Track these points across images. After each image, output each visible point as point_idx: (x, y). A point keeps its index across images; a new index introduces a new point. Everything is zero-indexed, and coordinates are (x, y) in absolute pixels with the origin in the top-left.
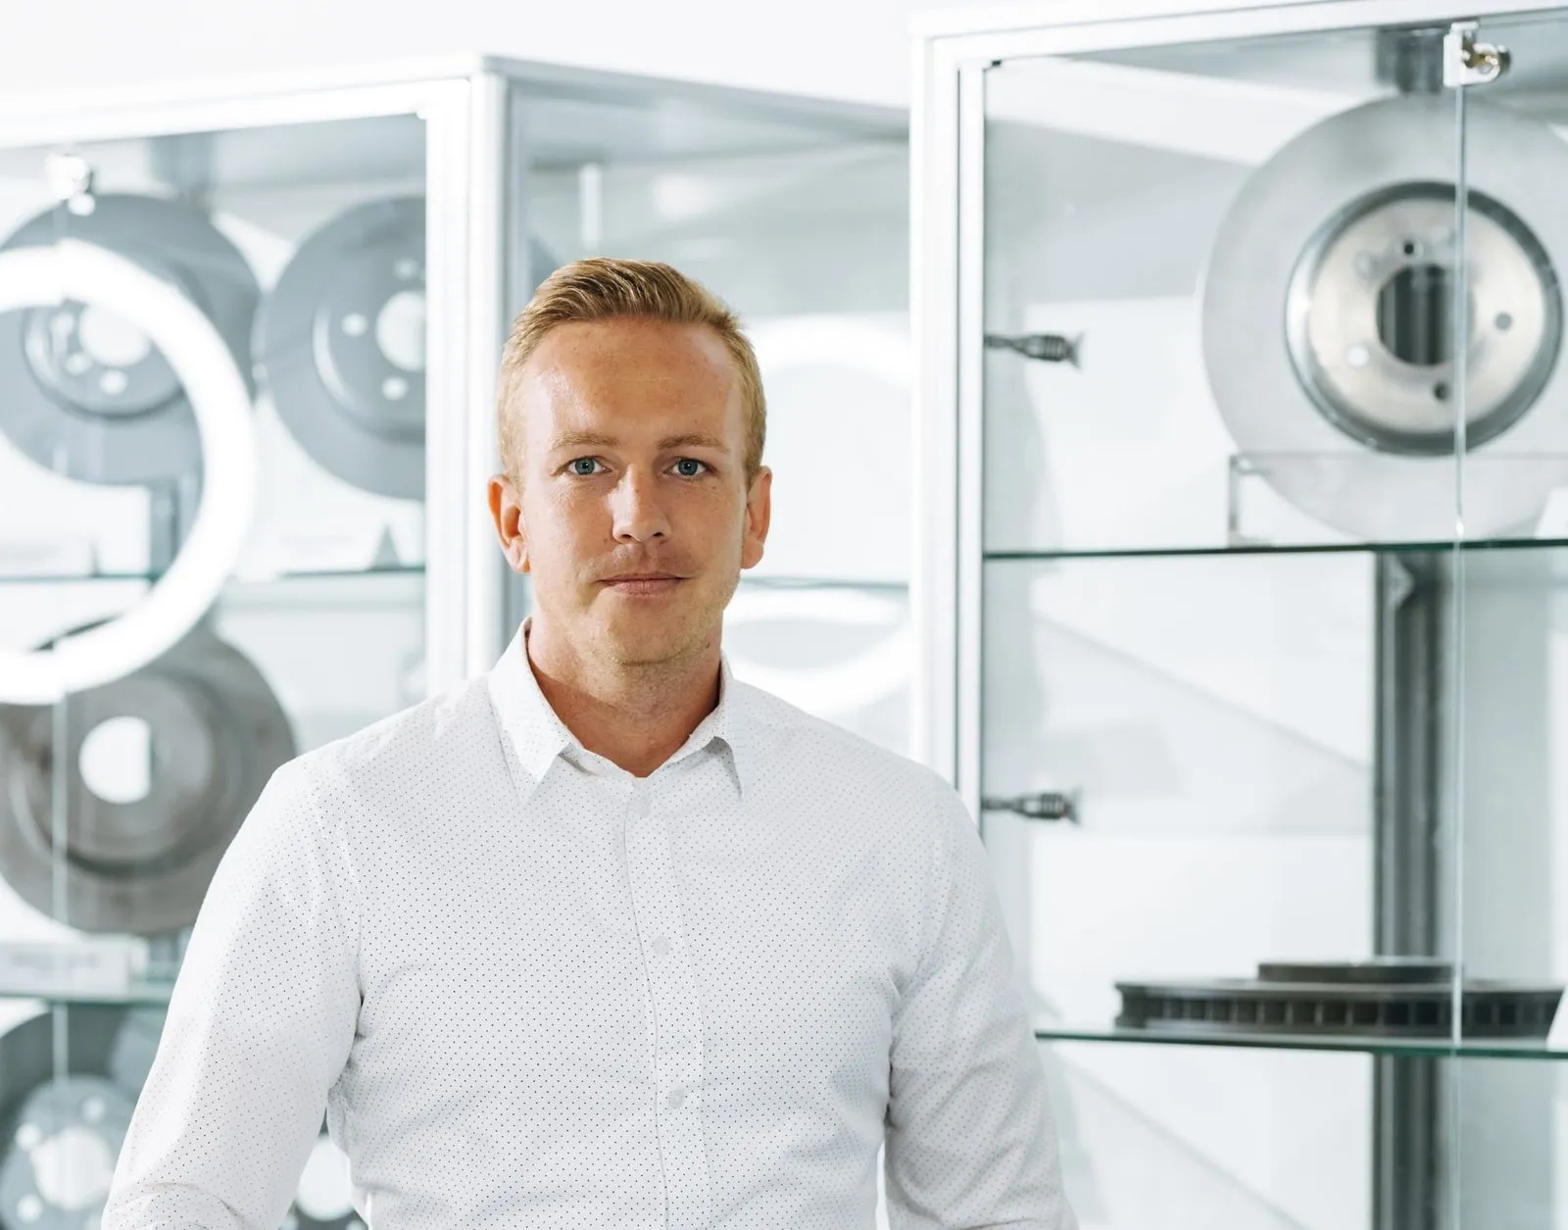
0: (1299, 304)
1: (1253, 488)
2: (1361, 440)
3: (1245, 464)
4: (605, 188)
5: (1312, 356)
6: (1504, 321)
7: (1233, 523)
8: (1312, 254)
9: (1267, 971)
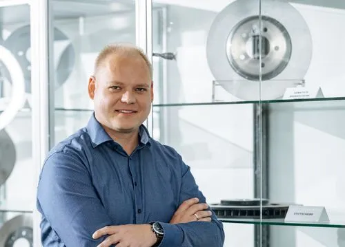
0: (229, 45)
1: (219, 89)
2: (245, 77)
3: (216, 83)
4: (85, 22)
5: (232, 57)
6: (277, 48)
7: (213, 96)
8: (232, 33)
9: (223, 202)
